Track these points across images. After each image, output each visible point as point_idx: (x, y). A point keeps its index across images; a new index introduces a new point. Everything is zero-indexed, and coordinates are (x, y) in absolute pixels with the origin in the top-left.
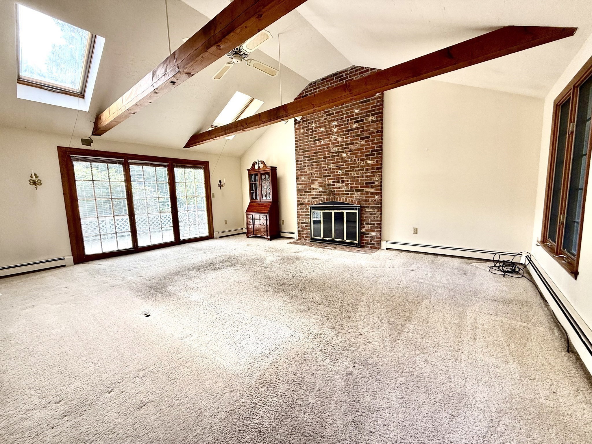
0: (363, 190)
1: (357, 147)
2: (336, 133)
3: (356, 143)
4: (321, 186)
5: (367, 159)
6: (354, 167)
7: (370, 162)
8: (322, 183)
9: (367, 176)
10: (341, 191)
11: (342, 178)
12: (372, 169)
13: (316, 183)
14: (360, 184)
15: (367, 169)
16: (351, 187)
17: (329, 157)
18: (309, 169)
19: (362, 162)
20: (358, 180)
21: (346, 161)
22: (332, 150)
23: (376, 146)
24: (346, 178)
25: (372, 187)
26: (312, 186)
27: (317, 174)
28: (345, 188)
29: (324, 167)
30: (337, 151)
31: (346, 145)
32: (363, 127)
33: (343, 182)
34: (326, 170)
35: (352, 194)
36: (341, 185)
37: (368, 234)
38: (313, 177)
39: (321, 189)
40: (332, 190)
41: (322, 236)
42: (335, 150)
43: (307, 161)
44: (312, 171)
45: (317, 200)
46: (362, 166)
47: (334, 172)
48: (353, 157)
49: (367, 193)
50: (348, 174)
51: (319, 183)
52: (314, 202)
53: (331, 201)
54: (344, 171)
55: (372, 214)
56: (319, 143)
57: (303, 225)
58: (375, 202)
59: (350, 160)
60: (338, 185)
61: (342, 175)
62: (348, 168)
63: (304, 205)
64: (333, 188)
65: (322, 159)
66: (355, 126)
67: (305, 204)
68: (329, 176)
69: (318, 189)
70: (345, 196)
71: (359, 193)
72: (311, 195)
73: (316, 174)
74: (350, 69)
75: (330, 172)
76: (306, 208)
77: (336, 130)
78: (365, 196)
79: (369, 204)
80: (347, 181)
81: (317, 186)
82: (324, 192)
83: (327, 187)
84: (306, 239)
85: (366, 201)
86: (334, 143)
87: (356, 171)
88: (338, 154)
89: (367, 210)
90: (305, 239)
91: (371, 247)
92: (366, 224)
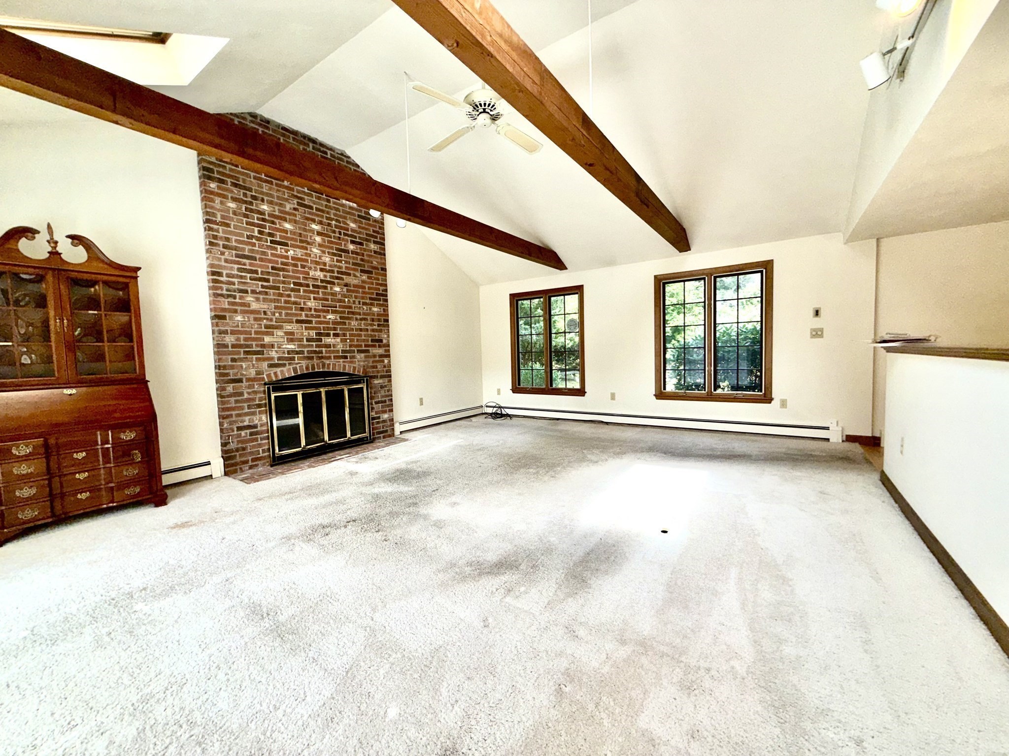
0: (368, 351)
1: (356, 282)
2: (320, 245)
3: (355, 276)
4: (291, 341)
5: (372, 304)
6: (353, 313)
7: (375, 309)
8: (292, 334)
9: (373, 330)
10: (333, 352)
11: (335, 329)
12: (379, 320)
13: (280, 333)
14: (364, 340)
15: (373, 320)
16: (350, 346)
17: (308, 286)
18: (258, 299)
19: (365, 307)
20: (360, 335)
21: (340, 301)
22: (312, 273)
25: (380, 346)
26: (267, 339)
27: (280, 314)
28: (340, 347)
29: (295, 303)
33: (336, 335)
34: (302, 309)
35: (354, 357)
36: (333, 340)
37: (379, 418)
38: (271, 320)
39: (293, 347)
40: (317, 349)
41: (303, 443)
42: (319, 276)
43: (249, 281)
44: (266, 306)
45: (285, 369)
46: (364, 314)
47: (319, 316)
48: (351, 296)
49: (375, 356)
50: (345, 324)
51: (287, 333)
52: (275, 373)
53: (316, 370)
54: (338, 318)
55: (382, 387)
56: (283, 251)
57: (243, 433)
58: (385, 369)
59: (346, 300)
60: (329, 340)
61: (334, 323)
62: (344, 312)
63: (245, 384)
64: (317, 346)
65: (292, 286)
66: (351, 247)
67: (248, 380)
68: (310, 322)
69: (284, 346)
70: (341, 360)
71: (363, 355)
72: (265, 360)
73: (277, 314)
75: (312, 315)
76: (250, 390)
77: (318, 239)
78: (372, 359)
79: (378, 372)
80: (344, 335)
81: (282, 340)
82: (297, 353)
83: (305, 343)
84: (257, 465)
85: (373, 367)
86: (317, 263)
87: (357, 319)
88: (324, 284)
89: (376, 382)
90: (251, 467)
91: (384, 437)
92: (377, 403)
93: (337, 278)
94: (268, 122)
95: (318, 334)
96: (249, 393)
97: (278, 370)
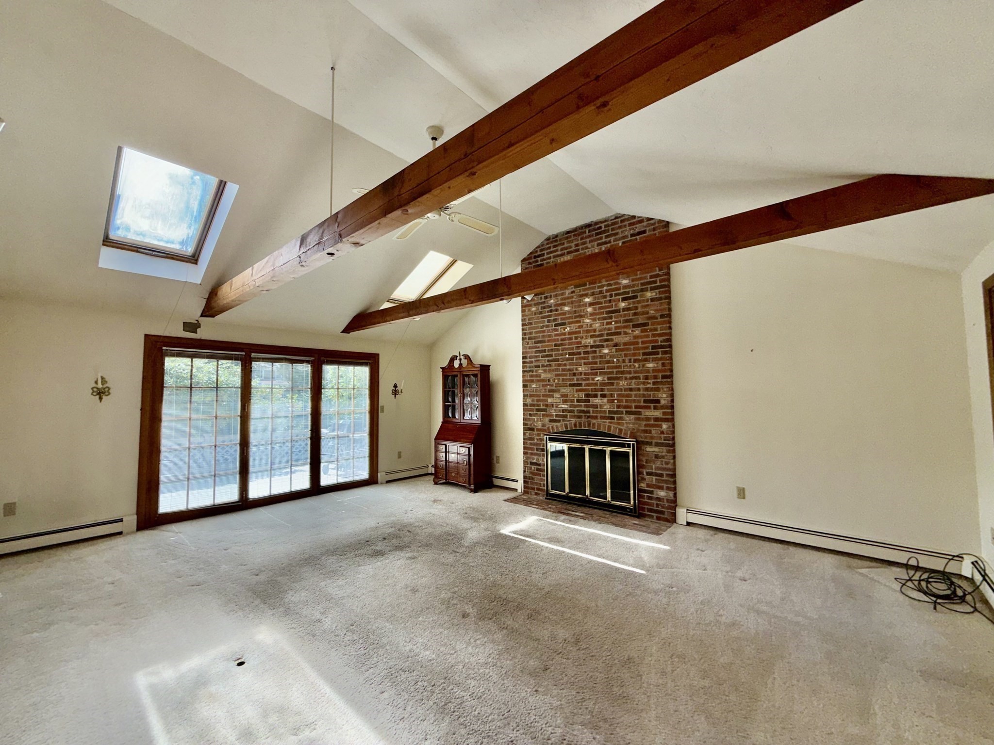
0: (639, 413)
1: (626, 339)
2: (591, 314)
3: (625, 333)
4: (565, 401)
5: (646, 360)
6: (623, 372)
7: (650, 365)
8: (566, 396)
9: (647, 389)
10: (600, 412)
11: (602, 390)
12: (655, 377)
13: (557, 395)
14: (634, 401)
15: (647, 378)
16: (618, 407)
17: (579, 353)
18: (545, 371)
19: (637, 365)
20: (630, 396)
21: (608, 362)
22: (583, 341)
23: (660, 339)
24: (608, 390)
25: (655, 408)
26: (550, 400)
27: (559, 380)
28: (607, 407)
29: (570, 370)
30: (592, 343)
31: (608, 334)
32: (636, 308)
33: (603, 396)
34: (574, 374)
35: (620, 419)
36: (600, 401)
37: (652, 492)
38: (552, 385)
39: (566, 406)
40: (585, 409)
42: (590, 343)
44: (549, 376)
45: (558, 424)
46: (636, 372)
47: (588, 379)
48: (621, 355)
49: (648, 419)
50: (612, 384)
51: (562, 396)
52: (552, 427)
54: (606, 379)
55: (657, 457)
56: (562, 330)
57: (533, 467)
58: (662, 436)
59: (615, 360)
60: (597, 401)
61: (603, 384)
62: (612, 373)
63: (535, 432)
64: (586, 406)
65: (567, 356)
66: (623, 305)
67: (538, 430)
69: (560, 406)
70: (608, 421)
71: (632, 417)
73: (556, 381)
74: (613, 218)
75: (582, 378)
76: (538, 437)
77: (590, 310)
78: (644, 423)
79: (652, 438)
80: (612, 395)
81: (559, 401)
82: (570, 412)
83: (576, 403)
84: (539, 494)
85: (645, 431)
86: (588, 331)
87: (626, 379)
88: (594, 349)
89: (649, 449)
90: (536, 494)
91: (658, 518)
92: (648, 474)
93: (607, 340)
94: (556, 236)
95: (586, 395)
96: (537, 439)
97: (555, 424)
